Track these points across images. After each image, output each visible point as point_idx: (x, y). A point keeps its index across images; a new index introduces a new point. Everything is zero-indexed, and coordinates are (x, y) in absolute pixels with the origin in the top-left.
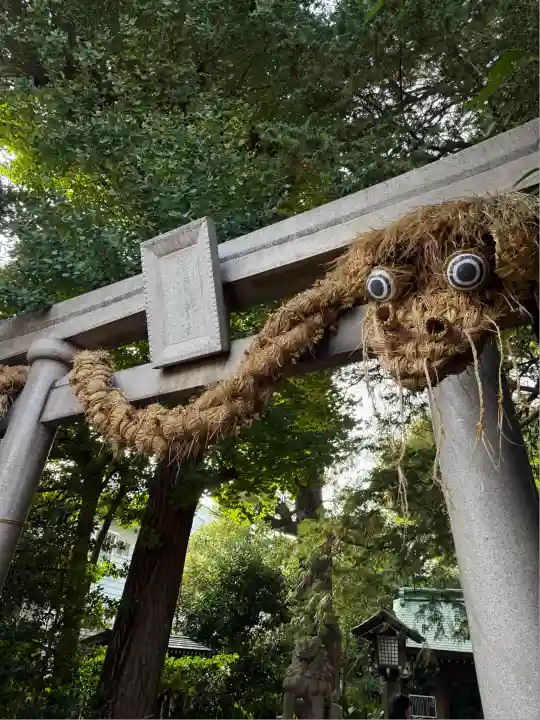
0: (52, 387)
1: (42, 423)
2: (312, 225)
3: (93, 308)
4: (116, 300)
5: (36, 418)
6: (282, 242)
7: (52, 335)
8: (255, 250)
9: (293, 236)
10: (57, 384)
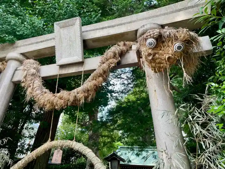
0: (16, 70)
1: (12, 82)
2: (113, 24)
3: (32, 44)
4: (42, 42)
5: (10, 80)
6: (103, 28)
7: (16, 52)
8: (94, 30)
9: (106, 27)
10: (18, 69)
